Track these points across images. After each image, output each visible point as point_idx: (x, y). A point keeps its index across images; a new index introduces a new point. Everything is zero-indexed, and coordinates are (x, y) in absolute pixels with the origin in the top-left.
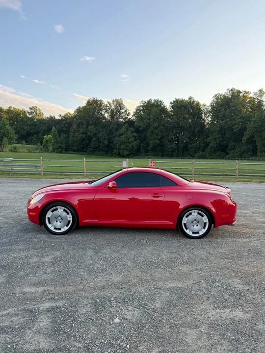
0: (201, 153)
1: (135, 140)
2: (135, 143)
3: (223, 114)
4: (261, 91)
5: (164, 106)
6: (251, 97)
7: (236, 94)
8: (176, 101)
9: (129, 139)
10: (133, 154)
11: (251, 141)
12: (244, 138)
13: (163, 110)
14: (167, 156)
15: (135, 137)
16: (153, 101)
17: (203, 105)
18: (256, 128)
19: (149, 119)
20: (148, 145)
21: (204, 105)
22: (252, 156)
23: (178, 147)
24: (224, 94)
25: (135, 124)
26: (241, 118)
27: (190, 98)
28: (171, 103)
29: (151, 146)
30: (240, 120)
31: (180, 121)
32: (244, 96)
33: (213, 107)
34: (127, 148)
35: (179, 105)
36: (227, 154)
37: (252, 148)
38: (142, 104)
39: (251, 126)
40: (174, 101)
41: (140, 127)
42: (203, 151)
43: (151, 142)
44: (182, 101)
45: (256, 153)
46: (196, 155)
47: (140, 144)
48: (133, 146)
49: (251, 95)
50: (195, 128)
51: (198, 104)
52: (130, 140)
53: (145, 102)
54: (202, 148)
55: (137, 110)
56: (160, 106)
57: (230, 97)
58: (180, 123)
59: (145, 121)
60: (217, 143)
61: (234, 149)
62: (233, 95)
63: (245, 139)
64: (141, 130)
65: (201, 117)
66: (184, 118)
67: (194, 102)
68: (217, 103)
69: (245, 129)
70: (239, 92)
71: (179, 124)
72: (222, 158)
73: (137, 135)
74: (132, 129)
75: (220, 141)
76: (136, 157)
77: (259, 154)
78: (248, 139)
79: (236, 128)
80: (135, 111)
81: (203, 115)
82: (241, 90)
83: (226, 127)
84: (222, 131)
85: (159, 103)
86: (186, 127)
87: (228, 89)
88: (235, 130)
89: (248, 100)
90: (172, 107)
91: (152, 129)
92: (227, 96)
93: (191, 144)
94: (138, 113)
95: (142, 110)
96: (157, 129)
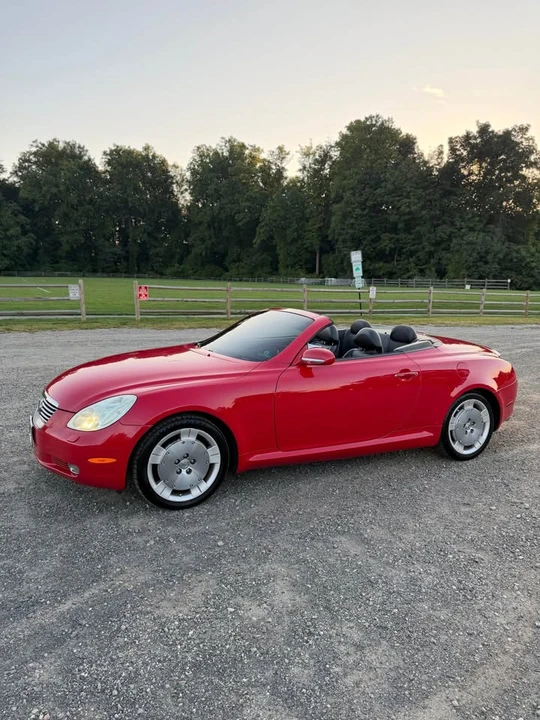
0: (176, 267)
1: (25, 233)
2: (24, 239)
3: (215, 189)
4: (281, 149)
5: (90, 160)
6: (265, 160)
7: (237, 151)
8: (115, 150)
9: (8, 230)
10: (23, 266)
11: (268, 247)
12: (257, 241)
13: (88, 168)
14: (103, 271)
15: (23, 226)
16: (61, 146)
17: (174, 166)
18: (275, 221)
19: (57, 186)
20: (57, 245)
21: (176, 167)
22: (271, 274)
23: (127, 252)
24: (214, 147)
25: (22, 194)
26: (247, 200)
27: (147, 148)
28: (105, 153)
29: (66, 248)
30: (248, 204)
31: (128, 195)
32: (250, 156)
33: (194, 172)
34: (5, 252)
35: (124, 161)
36: (227, 270)
37: (270, 259)
38: (34, 149)
39: (266, 215)
40: (112, 151)
41: (34, 201)
42: (180, 263)
43: (64, 239)
44: (129, 153)
45: (277, 269)
46: (168, 271)
47: (37, 242)
48: (19, 248)
49: (263, 156)
50: (160, 213)
51: (163, 162)
52: (12, 232)
53: (43, 145)
54: (177, 257)
55: (24, 160)
56: (81, 157)
57: (226, 154)
58: (130, 199)
59: (45, 188)
60: (206, 248)
61: (239, 260)
62: (231, 151)
63: (259, 241)
64: (37, 209)
65: (172, 192)
66: (137, 189)
67: (154, 156)
68: (202, 164)
69: (257, 222)
70: (243, 146)
71: (127, 202)
72: (218, 277)
73: (29, 221)
74: (14, 205)
75: (213, 244)
76: (29, 273)
77: (282, 270)
78: (263, 241)
79: (242, 219)
80: (17, 163)
81: (174, 186)
82: (246, 144)
83: (223, 216)
84: (215, 224)
85: (77, 151)
86: (142, 210)
87: (223, 138)
88: (240, 224)
89: (259, 165)
90: (109, 163)
91: (63, 208)
92: (220, 152)
93: (156, 247)
94: (25, 168)
95: (35, 163)
96: (76, 209)
